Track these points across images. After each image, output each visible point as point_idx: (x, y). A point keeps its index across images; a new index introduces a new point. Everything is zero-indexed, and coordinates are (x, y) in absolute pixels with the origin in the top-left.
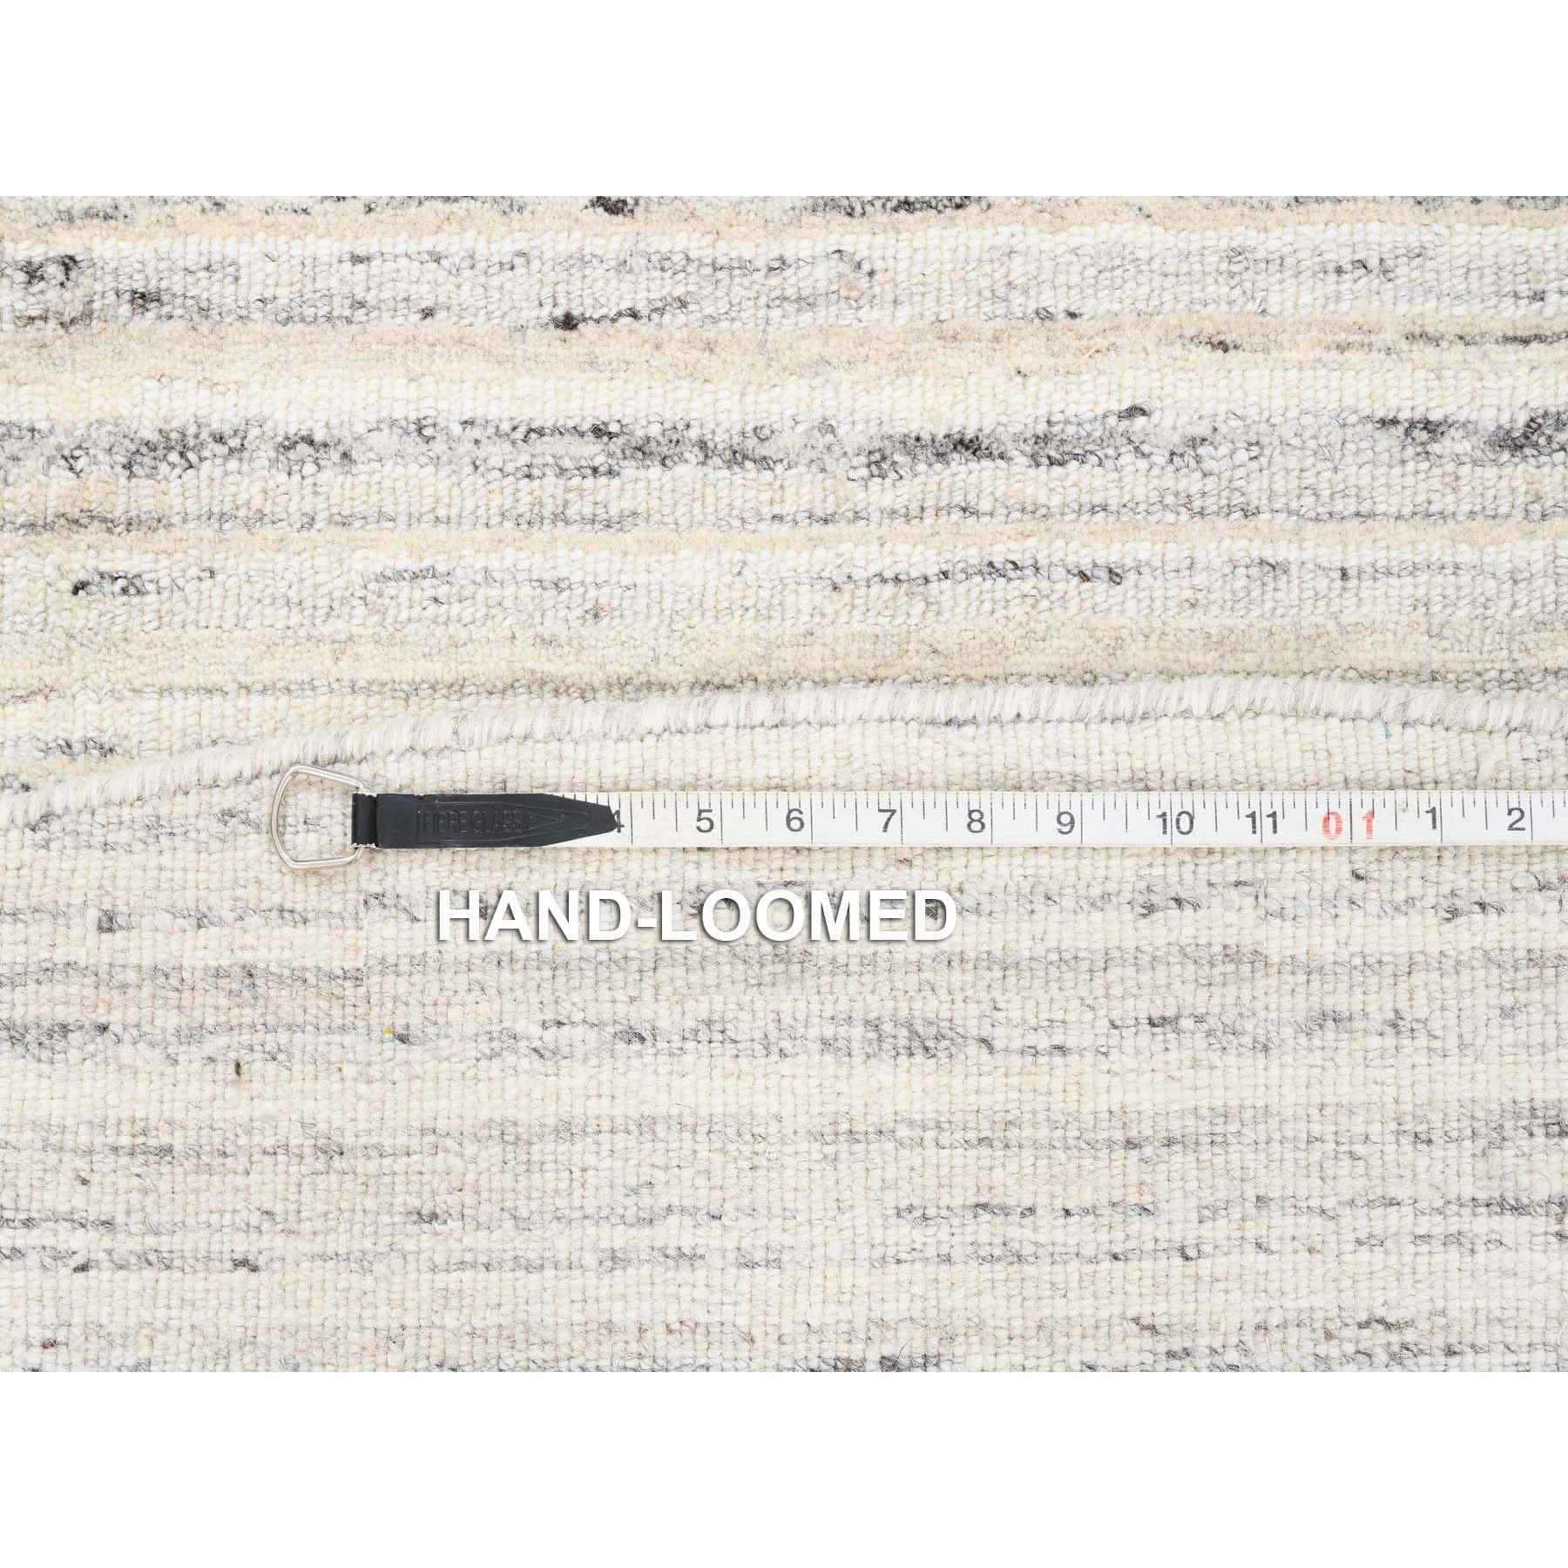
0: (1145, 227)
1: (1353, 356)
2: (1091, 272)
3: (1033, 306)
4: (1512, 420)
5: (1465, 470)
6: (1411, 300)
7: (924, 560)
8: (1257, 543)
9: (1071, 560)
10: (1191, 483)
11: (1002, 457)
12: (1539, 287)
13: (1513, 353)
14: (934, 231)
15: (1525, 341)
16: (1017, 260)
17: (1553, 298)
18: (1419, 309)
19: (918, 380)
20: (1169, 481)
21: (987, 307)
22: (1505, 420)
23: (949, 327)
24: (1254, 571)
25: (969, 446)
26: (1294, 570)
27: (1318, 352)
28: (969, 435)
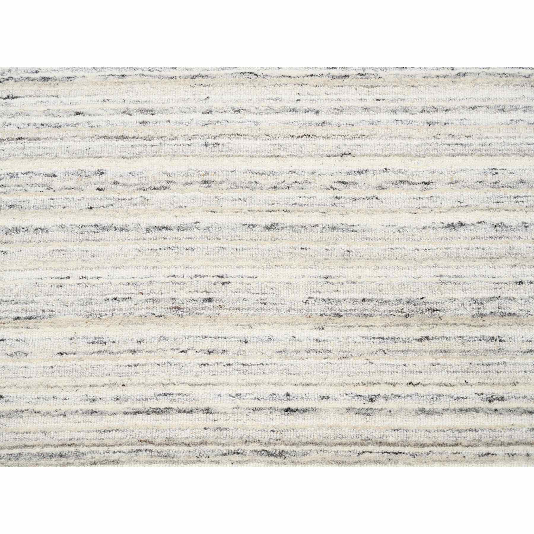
0: (199, 193)
1: (238, 214)
2: (189, 200)
3: (178, 205)
4: (268, 224)
5: (260, 232)
6: (249, 205)
7: (157, 246)
8: (220, 244)
9: (184, 247)
10: (208, 234)
11: (172, 230)
12: (273, 203)
13: (268, 213)
14: (160, 193)
15: (271, 211)
16: (175, 198)
17: (276, 204)
18: (251, 206)
19: (156, 217)
20: (203, 234)
21: (169, 205)
22: (267, 224)
23: (162, 208)
24: (219, 249)
25: (166, 228)
26: (227, 249)
27: (232, 213)
28: (166, 226)
